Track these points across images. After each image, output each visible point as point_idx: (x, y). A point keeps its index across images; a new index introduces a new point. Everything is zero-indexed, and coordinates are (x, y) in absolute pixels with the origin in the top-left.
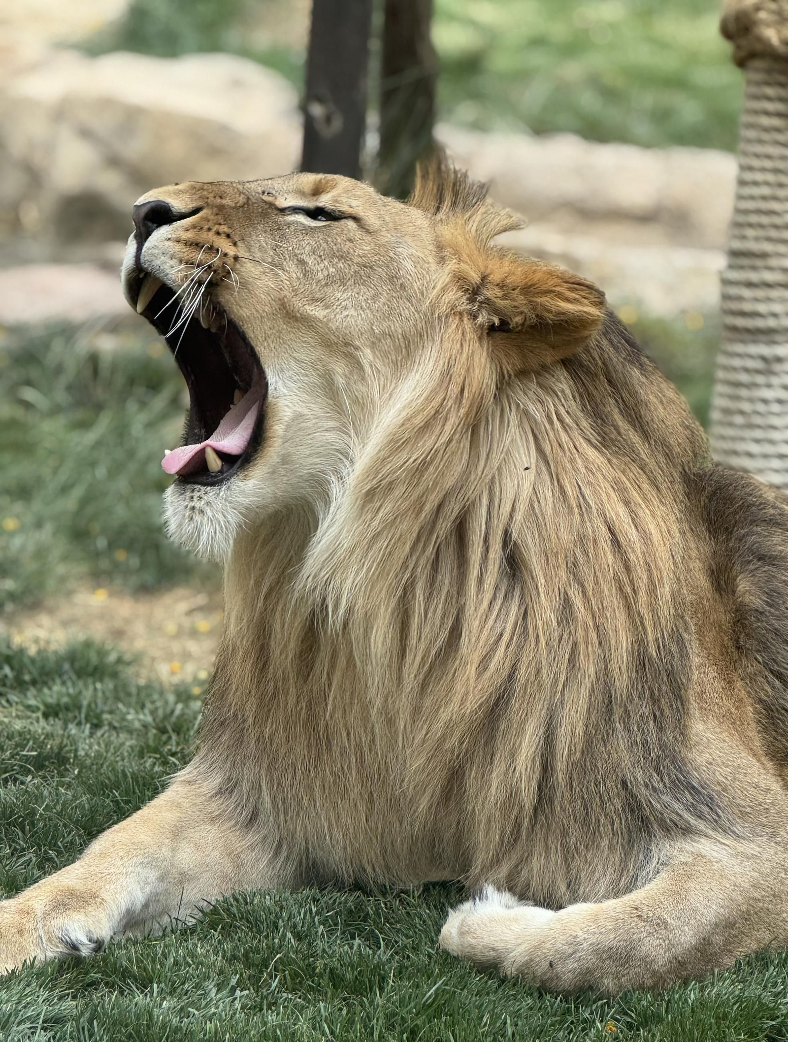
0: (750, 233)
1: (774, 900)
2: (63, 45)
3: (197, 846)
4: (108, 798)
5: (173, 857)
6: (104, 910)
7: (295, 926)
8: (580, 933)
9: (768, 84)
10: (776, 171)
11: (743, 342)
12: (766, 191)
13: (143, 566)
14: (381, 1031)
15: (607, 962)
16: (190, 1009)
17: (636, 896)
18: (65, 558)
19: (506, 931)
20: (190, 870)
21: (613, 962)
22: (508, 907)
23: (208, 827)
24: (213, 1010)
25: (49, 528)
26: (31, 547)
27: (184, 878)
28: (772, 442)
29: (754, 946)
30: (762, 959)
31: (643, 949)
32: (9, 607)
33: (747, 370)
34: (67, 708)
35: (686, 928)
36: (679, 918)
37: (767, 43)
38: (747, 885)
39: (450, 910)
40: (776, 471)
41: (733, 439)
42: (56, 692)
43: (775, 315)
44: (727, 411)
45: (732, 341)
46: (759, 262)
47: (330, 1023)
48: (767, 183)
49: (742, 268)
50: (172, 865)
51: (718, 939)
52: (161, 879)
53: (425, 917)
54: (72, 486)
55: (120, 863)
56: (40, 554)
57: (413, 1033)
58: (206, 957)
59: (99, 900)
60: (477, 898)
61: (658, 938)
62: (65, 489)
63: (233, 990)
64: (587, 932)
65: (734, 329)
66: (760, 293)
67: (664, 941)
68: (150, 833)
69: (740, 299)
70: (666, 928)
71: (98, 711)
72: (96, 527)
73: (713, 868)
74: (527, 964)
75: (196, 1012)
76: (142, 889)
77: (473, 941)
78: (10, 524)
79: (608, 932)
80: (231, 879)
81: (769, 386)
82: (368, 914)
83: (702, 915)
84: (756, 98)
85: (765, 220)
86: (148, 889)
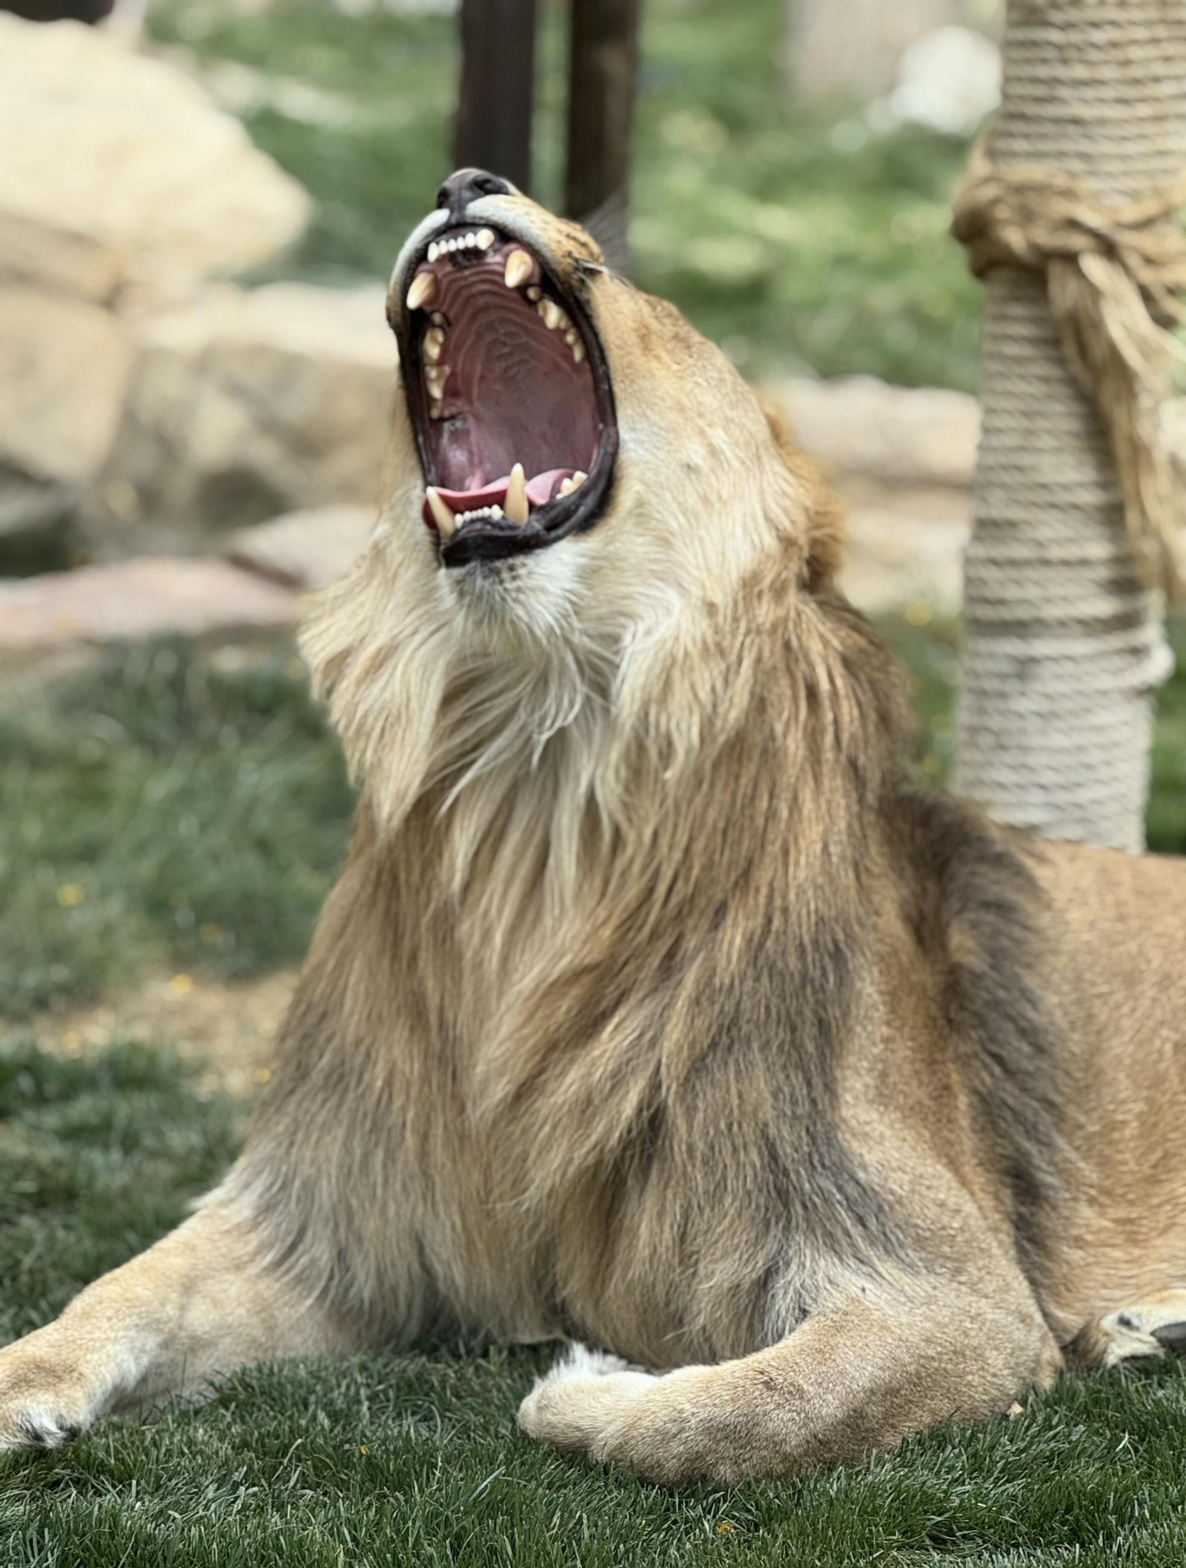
0: (994, 495)
3: (216, 1303)
5: (181, 1316)
6: (82, 1387)
7: (331, 1402)
8: (687, 1406)
10: (1025, 414)
11: (991, 638)
12: (1011, 440)
13: (238, 947)
14: (418, 1535)
15: (722, 1444)
16: (170, 1512)
19: (593, 1404)
20: (204, 1333)
21: (730, 1443)
22: (602, 1373)
23: (231, 1277)
24: (201, 1513)
25: (116, 901)
26: (95, 927)
27: (197, 1345)
28: (1028, 768)
29: (927, 1419)
30: (938, 1438)
31: (770, 1425)
32: (58, 1003)
33: (993, 675)
34: (94, 1130)
35: (829, 1396)
36: (820, 1384)
38: (916, 1340)
39: (536, 1378)
40: (1036, 806)
41: (978, 765)
42: (84, 1108)
43: (1028, 602)
44: (972, 730)
45: (973, 637)
46: (1006, 534)
47: (354, 1527)
48: (1013, 431)
49: (983, 541)
50: (180, 1328)
51: (874, 1410)
52: (166, 1345)
53: (504, 1387)
54: (151, 845)
55: (107, 1325)
56: (107, 931)
57: (459, 1538)
58: (205, 1443)
59: (76, 1375)
60: (562, 1362)
61: (790, 1411)
62: (141, 849)
63: (236, 1486)
64: (695, 1405)
65: (975, 621)
66: (1011, 574)
67: (798, 1414)
68: (150, 1286)
69: (983, 581)
70: (801, 1398)
71: (137, 1131)
72: (180, 896)
74: (620, 1448)
75: (177, 1515)
76: (136, 1359)
77: (553, 1419)
78: (71, 895)
79: (723, 1404)
80: (261, 1345)
82: (433, 1385)
83: (853, 1378)
84: (998, 319)
86: (145, 1360)
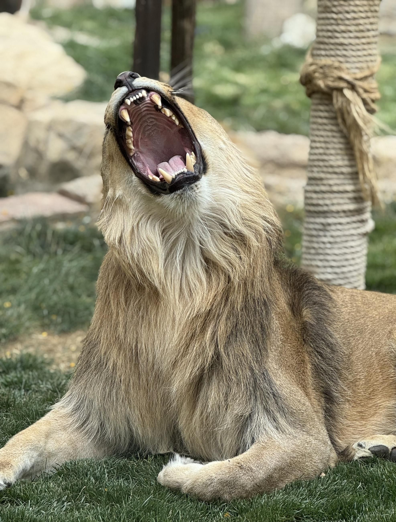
0: (315, 169)
1: (302, 457)
2: (55, 98)
3: (57, 441)
4: (24, 421)
5: (45, 446)
6: (12, 469)
7: (95, 474)
8: (214, 475)
9: (320, 104)
10: (325, 142)
11: (314, 217)
12: (321, 151)
13: (63, 321)
14: (124, 518)
15: (225, 487)
16: (41, 511)
17: (240, 457)
18: (30, 319)
19: (182, 474)
20: (53, 451)
21: (228, 487)
22: (185, 464)
23: (62, 432)
24: (52, 511)
25: (23, 307)
26: (15, 315)
27: (51, 455)
28: (327, 261)
29: (293, 478)
30: (298, 484)
31: (241, 481)
32: (3, 340)
33: (315, 229)
34: (16, 383)
35: (261, 471)
36: (258, 467)
37: (319, 87)
38: (290, 451)
39: (164, 465)
40: (330, 273)
41: (311, 260)
42: (12, 376)
43: (327, 205)
44: (308, 248)
45: (308, 217)
46: (319, 182)
47: (103, 516)
48: (322, 148)
49: (312, 185)
50: (45, 450)
51: (276, 475)
52: (40, 455)
53: (153, 468)
54: (34, 288)
55: (20, 449)
56: (19, 317)
57: (138, 519)
58: (53, 488)
59: (10, 465)
60: (172, 460)
61: (248, 476)
62: (30, 289)
63: (63, 502)
64: (216, 474)
65: (309, 212)
66: (320, 196)
67: (251, 477)
68: (35, 435)
69: (311, 198)
70: (252, 471)
71: (29, 384)
72: (44, 305)
73: (275, 444)
74: (191, 489)
75: (44, 512)
76: (30, 460)
77: (169, 479)
78: (7, 305)
79: (226, 474)
80: (72, 455)
81: (325, 236)
82: (129, 468)
83: (269, 465)
84: (316, 110)
85: (321, 164)
86: (33, 460)
